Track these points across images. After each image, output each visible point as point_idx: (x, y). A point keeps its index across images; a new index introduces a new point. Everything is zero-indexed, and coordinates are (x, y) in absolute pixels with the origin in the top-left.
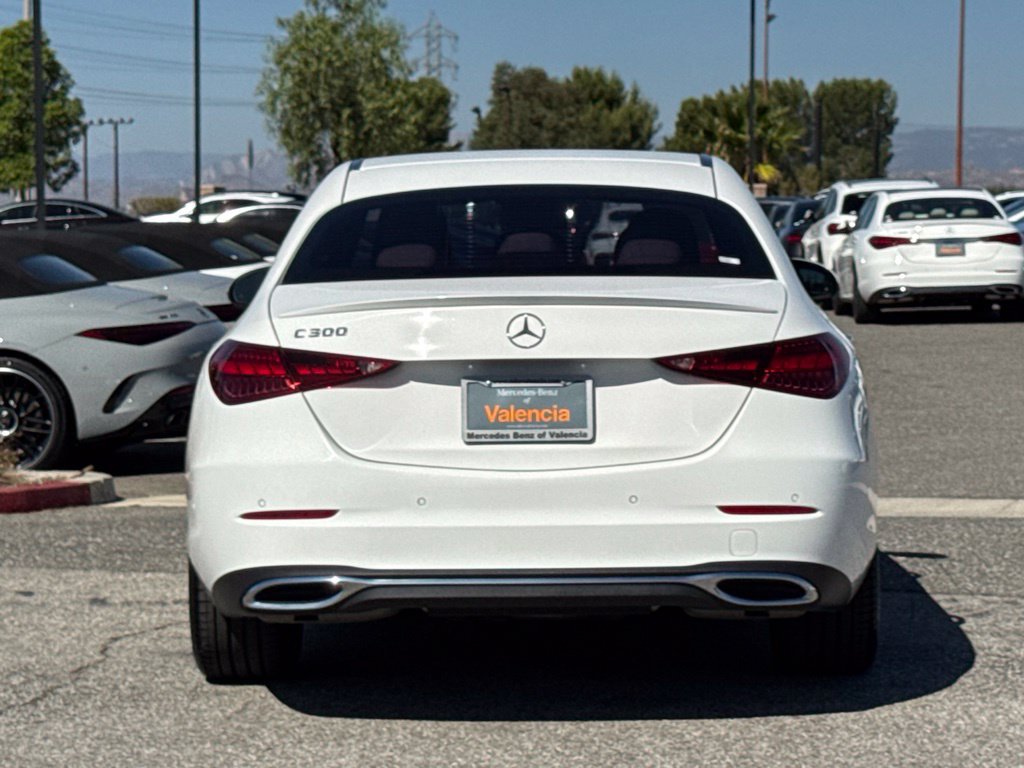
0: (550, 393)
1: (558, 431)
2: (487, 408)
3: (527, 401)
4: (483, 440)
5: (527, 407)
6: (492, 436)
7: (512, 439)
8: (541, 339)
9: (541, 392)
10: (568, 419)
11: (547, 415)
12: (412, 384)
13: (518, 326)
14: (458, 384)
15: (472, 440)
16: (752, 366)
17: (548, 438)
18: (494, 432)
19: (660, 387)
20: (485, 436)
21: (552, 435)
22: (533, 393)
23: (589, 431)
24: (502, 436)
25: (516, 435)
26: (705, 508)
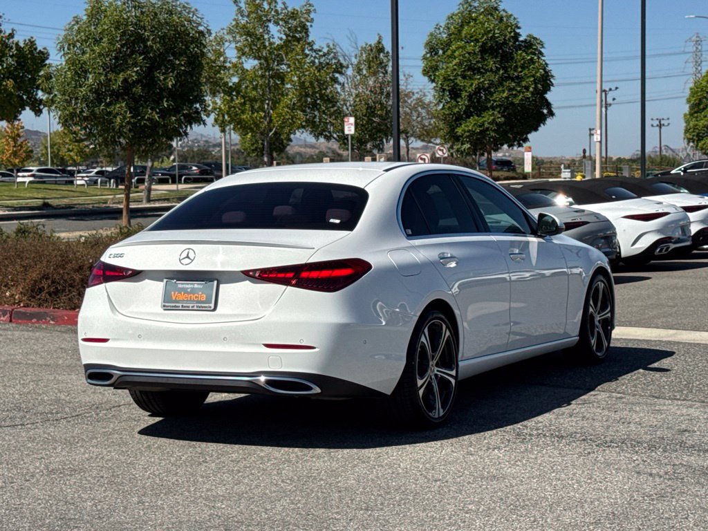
0: (199, 286)
1: (200, 305)
2: (173, 293)
3: (189, 290)
4: (169, 308)
5: (188, 293)
6: (173, 307)
7: (181, 308)
8: (192, 261)
9: (196, 286)
10: (205, 299)
11: (196, 297)
12: (147, 280)
13: (185, 255)
14: (162, 281)
15: (166, 308)
16: (291, 275)
17: (195, 308)
18: (174, 305)
19: (247, 284)
20: (170, 306)
21: (197, 307)
22: (192, 286)
23: (212, 305)
24: (177, 307)
25: (182, 306)
26: (257, 345)
